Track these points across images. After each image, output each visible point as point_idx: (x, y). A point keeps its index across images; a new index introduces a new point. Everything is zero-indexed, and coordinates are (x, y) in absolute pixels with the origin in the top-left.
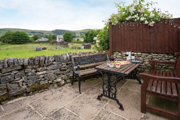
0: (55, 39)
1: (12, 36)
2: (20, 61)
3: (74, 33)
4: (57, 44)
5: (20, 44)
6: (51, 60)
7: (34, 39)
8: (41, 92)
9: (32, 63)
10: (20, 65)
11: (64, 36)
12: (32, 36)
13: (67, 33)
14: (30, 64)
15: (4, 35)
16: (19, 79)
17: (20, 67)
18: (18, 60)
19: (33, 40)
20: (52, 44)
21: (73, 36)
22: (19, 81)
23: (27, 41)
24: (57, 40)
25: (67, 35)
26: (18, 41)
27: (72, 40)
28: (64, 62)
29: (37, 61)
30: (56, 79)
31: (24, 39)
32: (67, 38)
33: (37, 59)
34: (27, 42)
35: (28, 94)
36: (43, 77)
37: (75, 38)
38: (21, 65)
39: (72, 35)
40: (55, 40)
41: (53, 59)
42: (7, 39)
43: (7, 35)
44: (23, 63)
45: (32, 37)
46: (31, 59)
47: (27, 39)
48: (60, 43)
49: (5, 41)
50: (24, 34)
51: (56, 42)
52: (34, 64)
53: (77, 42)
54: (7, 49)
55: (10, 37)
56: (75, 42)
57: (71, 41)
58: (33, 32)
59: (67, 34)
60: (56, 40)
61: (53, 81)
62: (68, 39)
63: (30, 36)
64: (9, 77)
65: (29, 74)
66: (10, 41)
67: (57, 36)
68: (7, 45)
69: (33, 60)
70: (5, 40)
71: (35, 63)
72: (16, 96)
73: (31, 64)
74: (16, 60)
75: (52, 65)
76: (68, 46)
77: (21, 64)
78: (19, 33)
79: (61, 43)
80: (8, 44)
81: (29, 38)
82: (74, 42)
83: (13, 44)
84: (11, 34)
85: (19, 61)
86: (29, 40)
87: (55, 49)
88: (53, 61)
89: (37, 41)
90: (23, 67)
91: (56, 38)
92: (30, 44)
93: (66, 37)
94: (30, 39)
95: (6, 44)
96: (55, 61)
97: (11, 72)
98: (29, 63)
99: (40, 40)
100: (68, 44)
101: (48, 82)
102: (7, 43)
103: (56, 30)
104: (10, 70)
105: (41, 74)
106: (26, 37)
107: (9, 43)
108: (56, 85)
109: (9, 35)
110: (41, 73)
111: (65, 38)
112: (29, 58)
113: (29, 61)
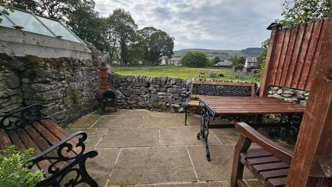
4: (242, 70)
6: (172, 82)
7: (214, 63)
8: (159, 111)
9: (155, 82)
12: (213, 58)
16: (144, 94)
17: (146, 85)
19: (212, 64)
20: (235, 71)
22: (144, 96)
24: (246, 65)
28: (185, 87)
30: (173, 103)
35: (149, 109)
36: (163, 98)
38: (147, 82)
41: (174, 82)
45: (213, 60)
48: (247, 69)
52: (156, 84)
58: (215, 53)
60: (244, 65)
61: (170, 105)
63: (210, 58)
64: (138, 90)
65: (152, 92)
67: (246, 58)
69: (156, 80)
71: (157, 82)
72: (142, 108)
75: (171, 88)
79: (249, 70)
88: (173, 85)
89: (216, 65)
90: (148, 85)
94: (209, 62)
96: (175, 84)
97: (140, 86)
99: (220, 63)
101: (166, 105)
103: (249, 49)
104: (139, 85)
105: (161, 95)
108: (172, 110)
110: (161, 93)
113: (153, 80)
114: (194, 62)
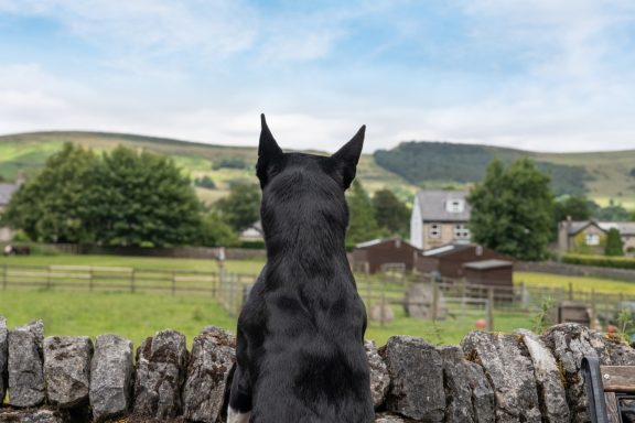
0: (394, 229)
1: (87, 186)
2: (60, 357)
3: (578, 171)
4: (409, 267)
5: (133, 251)
7: (232, 222)
9: (166, 393)
10: (52, 405)
11: (474, 201)
12: (221, 193)
13: (508, 170)
14: (142, 403)
15: (33, 181)
18: (40, 354)
19: (229, 229)
20: (373, 270)
21: (563, 199)
23: (182, 229)
24: (417, 237)
25: (507, 195)
26: (122, 233)
27: (554, 240)
29: (205, 385)
31: (162, 211)
32: (505, 221)
33: (207, 364)
34: (178, 242)
37: (576, 226)
38: (64, 400)
39: (553, 188)
40: (396, 238)
42: (54, 208)
43: (55, 179)
44: (77, 385)
45: (222, 204)
46: (157, 353)
47: (183, 219)
48: (442, 258)
49: (39, 225)
50: (163, 178)
51: (405, 256)
53: (601, 264)
54: (48, 286)
55: (67, 198)
56: (578, 262)
57: (537, 247)
59: (507, 183)
60: (408, 233)
62: (509, 233)
63: (202, 194)
66: (70, 222)
67: (411, 199)
68: (48, 254)
69: (171, 370)
70: (42, 214)
71: (189, 394)
73: (155, 401)
74: (28, 344)
76: (507, 298)
77: (62, 394)
78: (130, 162)
79: (451, 265)
80: (53, 248)
81: (195, 206)
82: (574, 266)
83: (86, 250)
84: (81, 171)
85: (49, 358)
86: (197, 223)
87: (391, 311)
89: (250, 235)
91: (406, 216)
92: (199, 257)
93: (496, 210)
94: (205, 217)
95: (43, 247)
98: (132, 390)
100: (517, 277)
102: (48, 240)
103: (410, 149)
106: (174, 198)
107: (62, 240)
109: (68, 176)
111: (488, 218)
112: (140, 343)
113: (141, 373)
114: (107, 219)
